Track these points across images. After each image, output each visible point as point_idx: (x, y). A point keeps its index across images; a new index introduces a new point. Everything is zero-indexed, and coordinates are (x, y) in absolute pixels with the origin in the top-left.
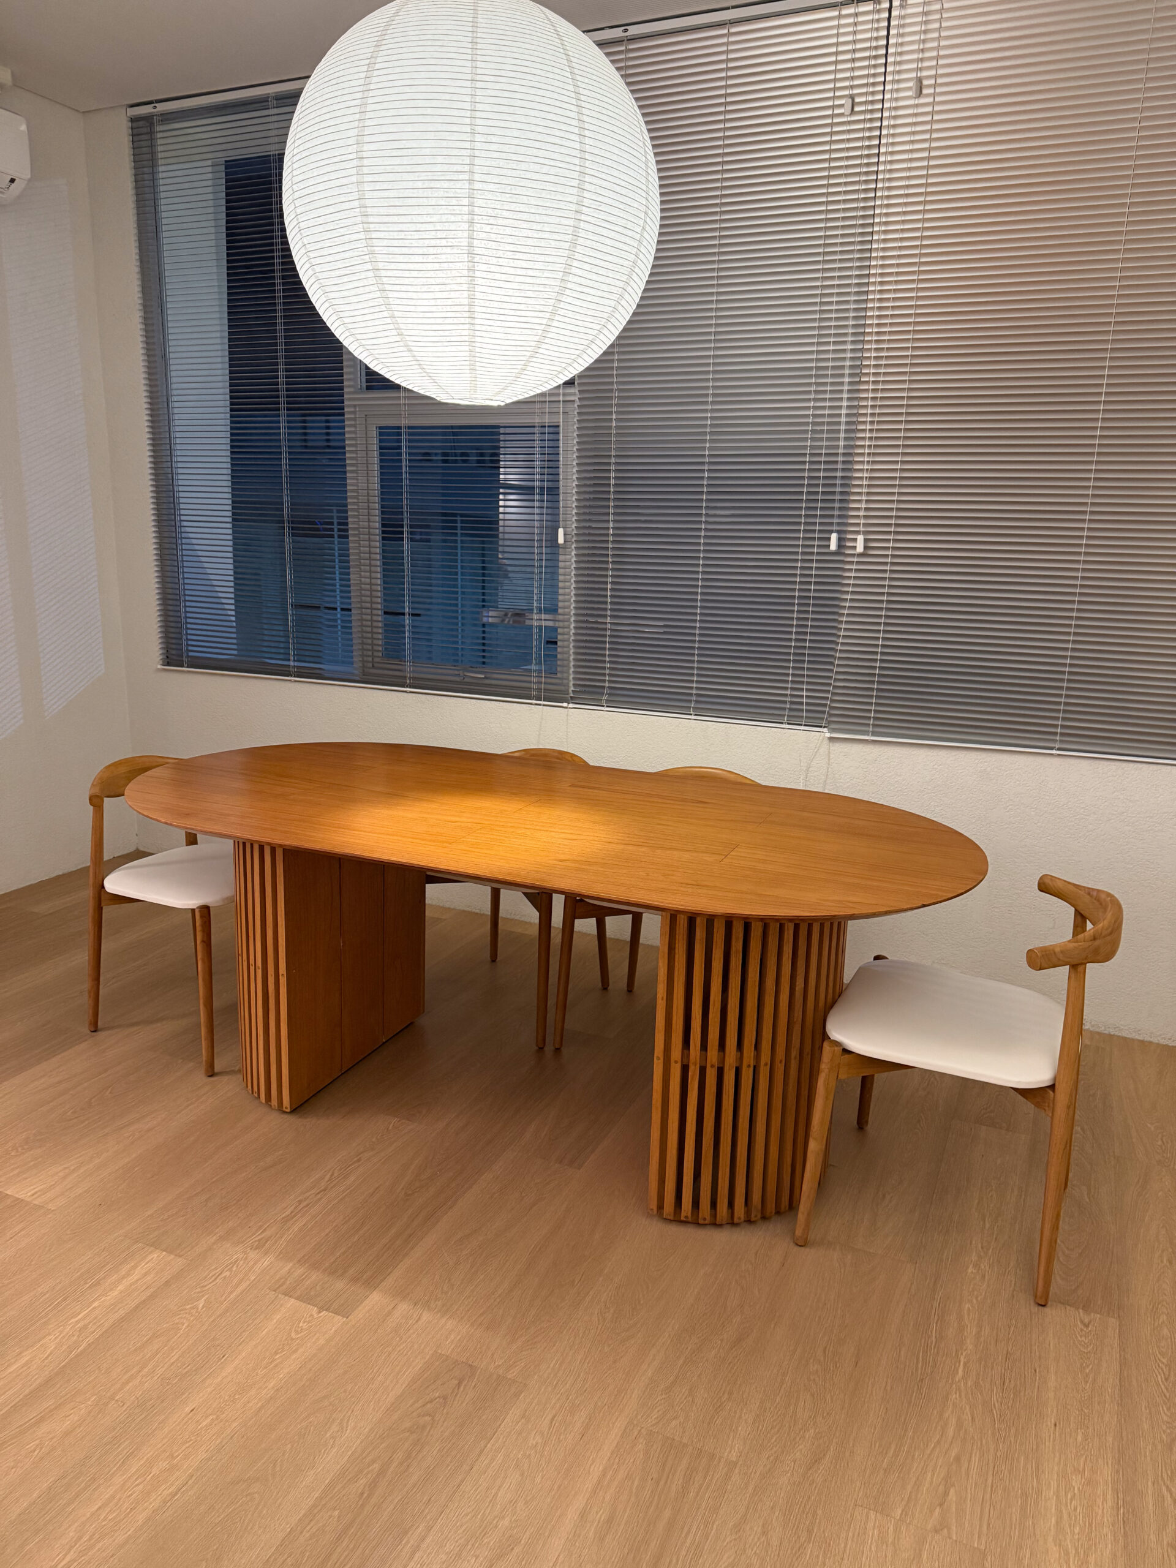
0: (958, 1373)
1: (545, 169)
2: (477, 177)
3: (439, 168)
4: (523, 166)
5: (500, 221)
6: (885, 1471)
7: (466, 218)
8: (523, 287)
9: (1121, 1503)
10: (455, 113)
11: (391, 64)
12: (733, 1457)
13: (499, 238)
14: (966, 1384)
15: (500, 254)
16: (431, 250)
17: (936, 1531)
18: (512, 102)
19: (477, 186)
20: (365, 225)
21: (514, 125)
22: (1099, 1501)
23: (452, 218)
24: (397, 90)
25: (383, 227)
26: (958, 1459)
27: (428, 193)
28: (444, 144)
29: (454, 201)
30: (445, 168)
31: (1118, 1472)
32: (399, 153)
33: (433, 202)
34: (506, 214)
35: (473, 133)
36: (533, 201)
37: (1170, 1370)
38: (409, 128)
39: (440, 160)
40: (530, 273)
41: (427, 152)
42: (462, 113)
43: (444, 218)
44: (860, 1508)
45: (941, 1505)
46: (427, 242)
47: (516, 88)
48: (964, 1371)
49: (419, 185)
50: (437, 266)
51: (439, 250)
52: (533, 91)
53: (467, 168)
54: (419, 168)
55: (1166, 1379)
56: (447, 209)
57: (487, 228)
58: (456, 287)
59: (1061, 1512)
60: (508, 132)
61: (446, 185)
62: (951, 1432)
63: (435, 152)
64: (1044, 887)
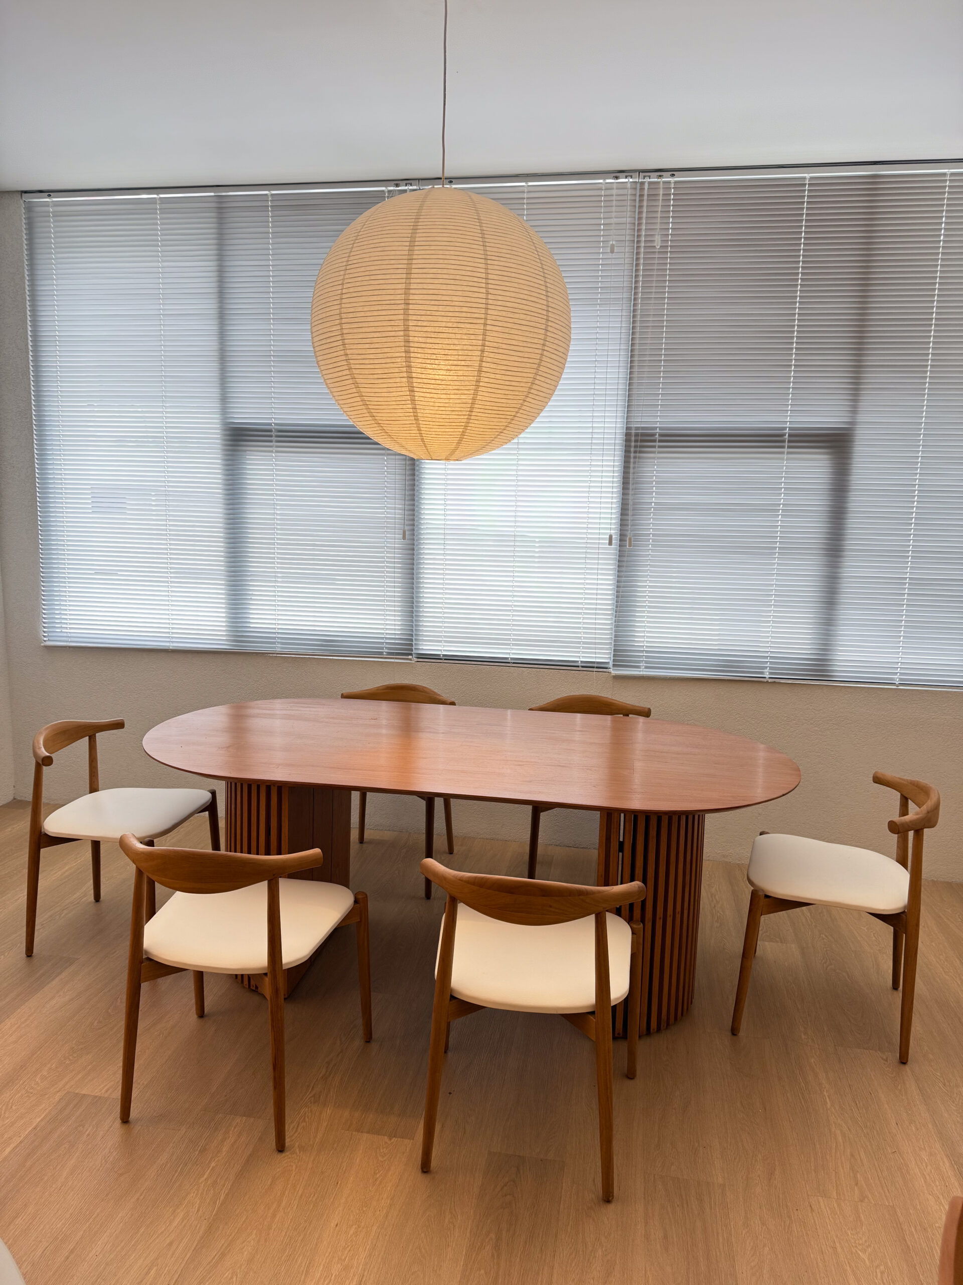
0: (827, 1103)
1: (528, 318)
2: (489, 322)
3: (464, 315)
4: (517, 316)
5: (501, 351)
6: (815, 1172)
7: (480, 348)
8: (507, 392)
9: (953, 1162)
10: (476, 279)
11: (428, 243)
12: (720, 1181)
13: (498, 361)
14: (835, 1109)
15: (498, 372)
16: (453, 368)
17: (862, 1201)
18: (509, 274)
19: (488, 328)
20: (407, 348)
21: (512, 289)
22: (941, 1164)
23: (471, 348)
24: (433, 261)
25: (420, 350)
26: (852, 1155)
27: (456, 330)
28: (469, 299)
29: (473, 337)
30: (469, 315)
31: (943, 1145)
32: (437, 303)
33: (459, 336)
34: (504, 346)
35: (488, 293)
36: (521, 338)
37: (944, 1079)
38: (444, 287)
39: (464, 309)
40: (513, 384)
41: (457, 304)
42: (480, 280)
43: (465, 347)
44: (812, 1197)
45: (857, 1184)
46: (451, 362)
47: (511, 265)
48: (830, 1101)
49: (450, 325)
50: (455, 378)
51: (459, 368)
52: (520, 267)
53: (483, 316)
54: (450, 314)
55: (945, 1085)
56: (467, 342)
57: (492, 355)
58: (466, 392)
59: (923, 1174)
60: (508, 294)
61: (468, 326)
62: (840, 1139)
63: (461, 304)
64: (877, 780)
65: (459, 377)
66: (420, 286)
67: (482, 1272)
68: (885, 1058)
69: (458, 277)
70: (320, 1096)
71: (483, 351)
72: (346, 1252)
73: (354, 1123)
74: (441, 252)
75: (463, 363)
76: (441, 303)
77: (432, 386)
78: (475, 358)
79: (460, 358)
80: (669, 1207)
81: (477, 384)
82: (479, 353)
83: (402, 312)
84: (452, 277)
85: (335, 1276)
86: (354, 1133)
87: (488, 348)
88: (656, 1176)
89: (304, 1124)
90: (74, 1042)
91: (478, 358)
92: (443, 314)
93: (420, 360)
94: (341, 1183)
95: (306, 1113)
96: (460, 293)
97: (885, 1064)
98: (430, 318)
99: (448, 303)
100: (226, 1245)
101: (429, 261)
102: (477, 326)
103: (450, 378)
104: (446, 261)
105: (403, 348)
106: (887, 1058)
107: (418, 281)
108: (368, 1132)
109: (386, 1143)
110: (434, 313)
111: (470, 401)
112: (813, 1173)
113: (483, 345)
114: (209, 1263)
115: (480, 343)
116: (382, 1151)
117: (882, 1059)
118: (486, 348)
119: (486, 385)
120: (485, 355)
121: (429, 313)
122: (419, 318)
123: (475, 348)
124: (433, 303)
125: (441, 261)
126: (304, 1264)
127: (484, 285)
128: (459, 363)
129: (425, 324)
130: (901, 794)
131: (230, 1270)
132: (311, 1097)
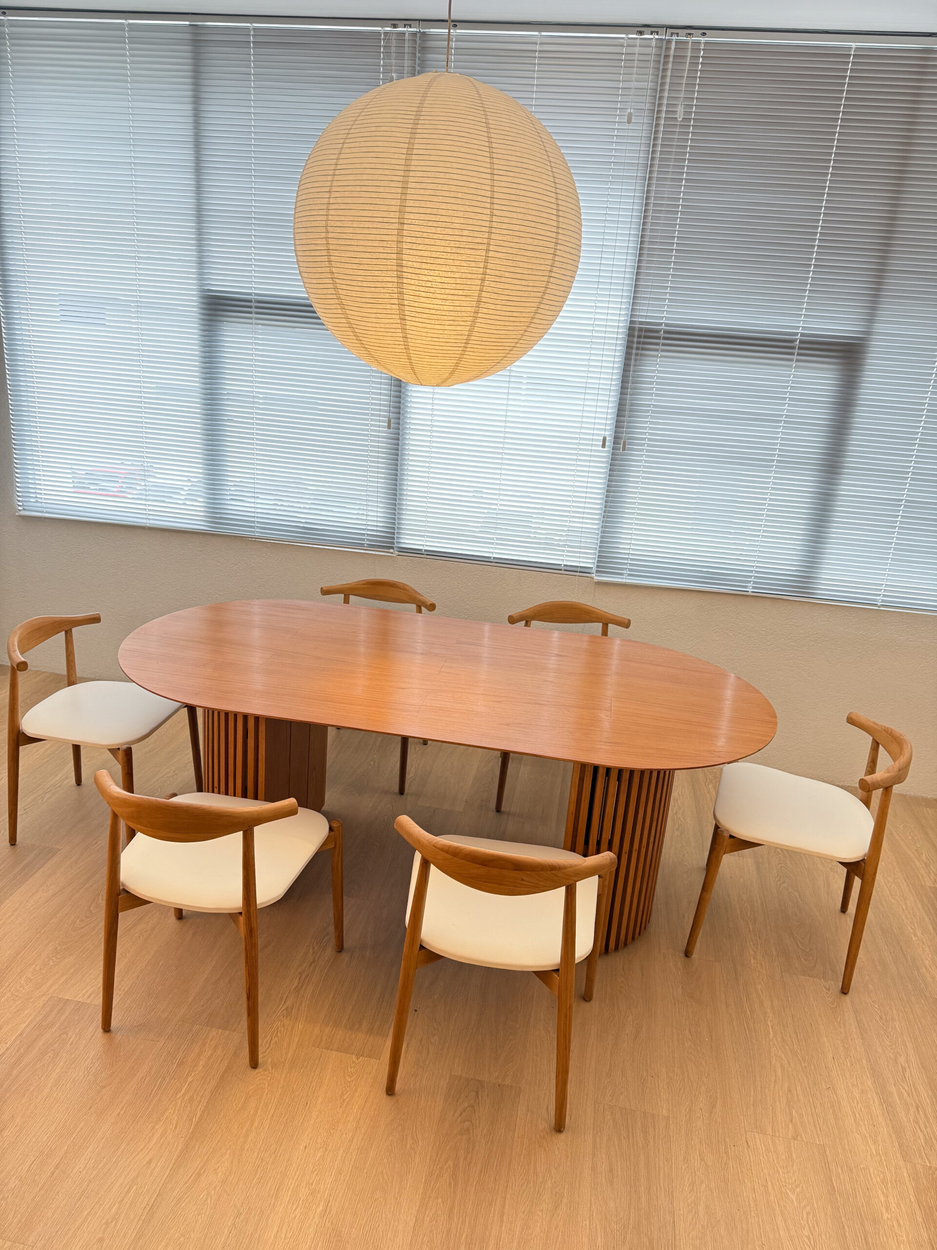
4: (523, 240)
7: (480, 276)
10: (479, 198)
11: (427, 152)
12: (665, 1113)
14: (777, 1040)
24: (433, 175)
25: (414, 276)
27: (455, 257)
28: (471, 222)
29: (473, 264)
30: (470, 239)
32: (435, 224)
33: (457, 263)
34: (507, 274)
35: (492, 215)
36: (526, 265)
38: (444, 206)
39: (466, 233)
40: (515, 314)
41: (457, 226)
42: (484, 199)
43: (464, 276)
44: (749, 1133)
45: (791, 1121)
46: (447, 291)
47: (520, 181)
48: (772, 1031)
55: (881, 1018)
60: (515, 215)
61: (469, 252)
63: (462, 227)
64: (851, 721)
65: (456, 308)
66: (417, 204)
67: (440, 1200)
68: (827, 987)
69: (460, 195)
70: (292, 1010)
71: (483, 280)
72: (314, 1176)
73: (324, 1039)
74: (442, 164)
75: (461, 292)
76: (440, 224)
77: (425, 316)
78: (474, 288)
79: (458, 287)
80: (616, 1139)
81: (475, 315)
82: (479, 282)
83: (395, 232)
84: (452, 194)
85: (303, 1200)
86: (324, 1050)
87: (490, 276)
88: (606, 1106)
89: (276, 1039)
90: (57, 942)
91: (478, 288)
92: (441, 237)
93: (413, 287)
94: (310, 1104)
95: (278, 1027)
96: (461, 214)
97: (827, 993)
98: (427, 241)
99: (448, 225)
100: (201, 1165)
101: (429, 174)
102: (478, 252)
103: (446, 308)
104: (447, 176)
105: (395, 273)
106: (829, 987)
107: (415, 197)
108: (337, 1050)
109: (353, 1062)
110: (431, 236)
111: (467, 333)
112: (752, 1107)
113: (484, 274)
114: (186, 1183)
115: (481, 271)
116: (350, 1070)
117: (825, 988)
118: (487, 276)
119: (484, 316)
120: (485, 285)
121: (425, 235)
122: (414, 240)
123: (475, 276)
124: (430, 224)
125: (442, 175)
126: (274, 1188)
127: (488, 205)
128: (456, 292)
129: (420, 247)
130: (873, 739)
131: (205, 1191)
132: (283, 1011)
